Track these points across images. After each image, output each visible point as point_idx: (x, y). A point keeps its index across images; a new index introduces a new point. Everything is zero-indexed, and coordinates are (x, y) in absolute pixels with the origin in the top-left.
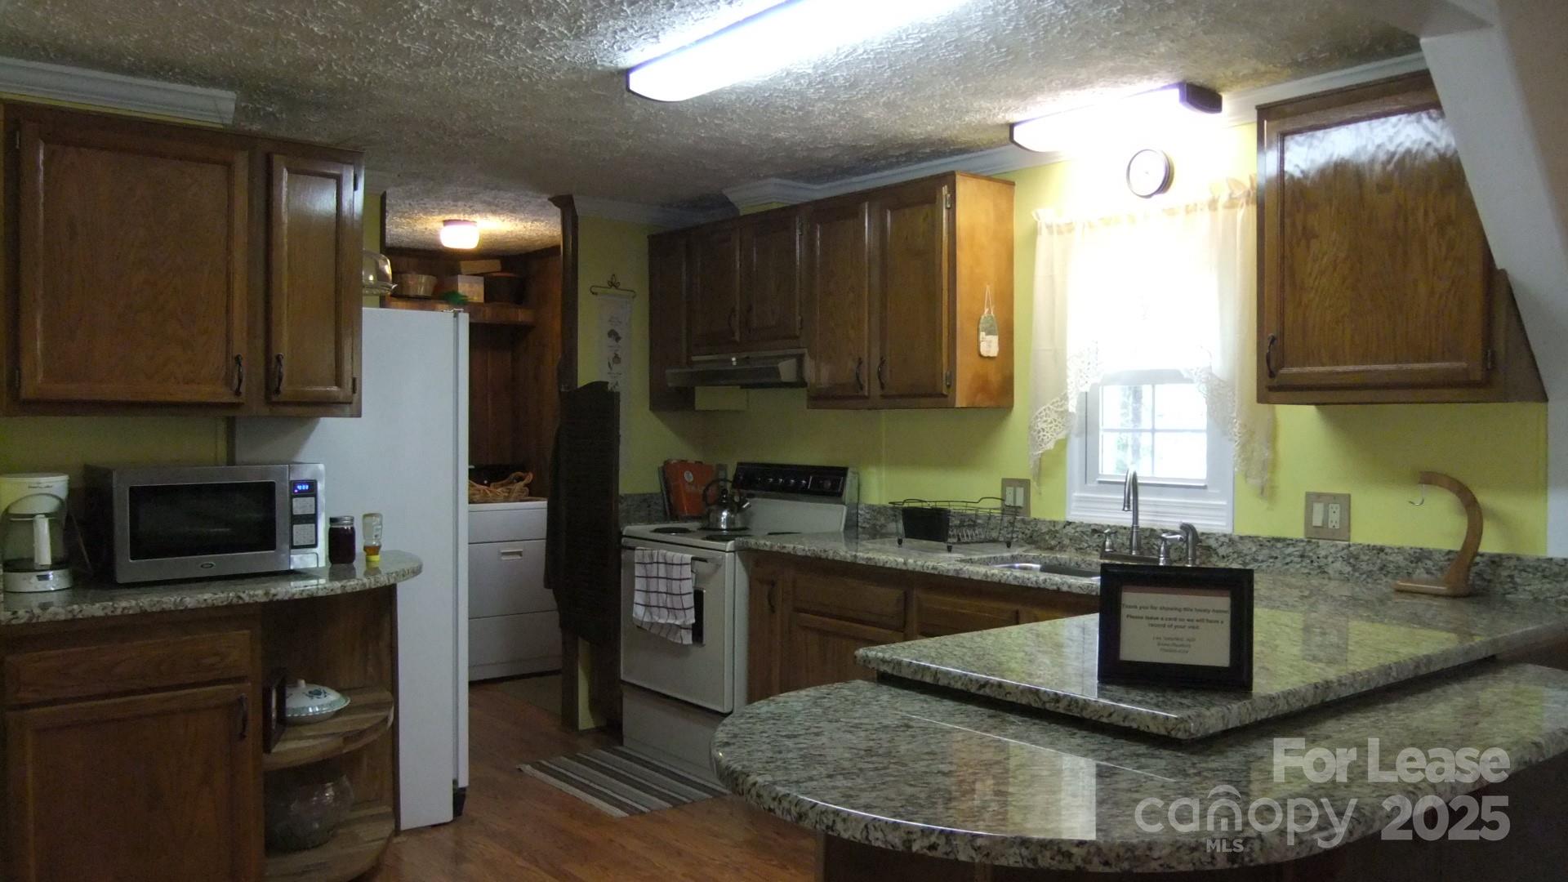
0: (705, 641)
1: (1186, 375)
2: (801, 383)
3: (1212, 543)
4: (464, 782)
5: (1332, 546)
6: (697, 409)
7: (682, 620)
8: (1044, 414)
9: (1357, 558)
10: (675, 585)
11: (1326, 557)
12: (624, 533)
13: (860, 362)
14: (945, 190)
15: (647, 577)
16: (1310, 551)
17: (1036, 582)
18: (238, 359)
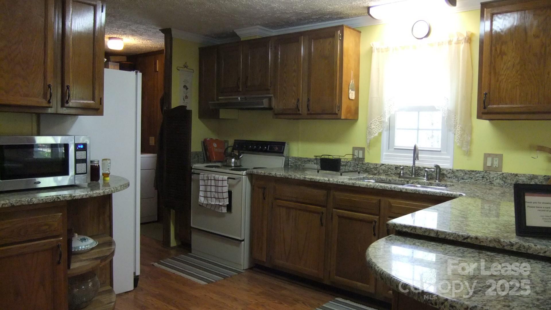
0: (232, 211)
1: (437, 108)
2: (270, 109)
3: (445, 172)
4: (138, 273)
5: (496, 174)
6: (220, 118)
7: (223, 203)
8: (374, 122)
9: (506, 178)
10: (220, 189)
11: (493, 178)
12: (193, 168)
13: (298, 100)
14: (339, 32)
15: (205, 185)
16: (487, 175)
17: (391, 188)
18: (49, 86)
